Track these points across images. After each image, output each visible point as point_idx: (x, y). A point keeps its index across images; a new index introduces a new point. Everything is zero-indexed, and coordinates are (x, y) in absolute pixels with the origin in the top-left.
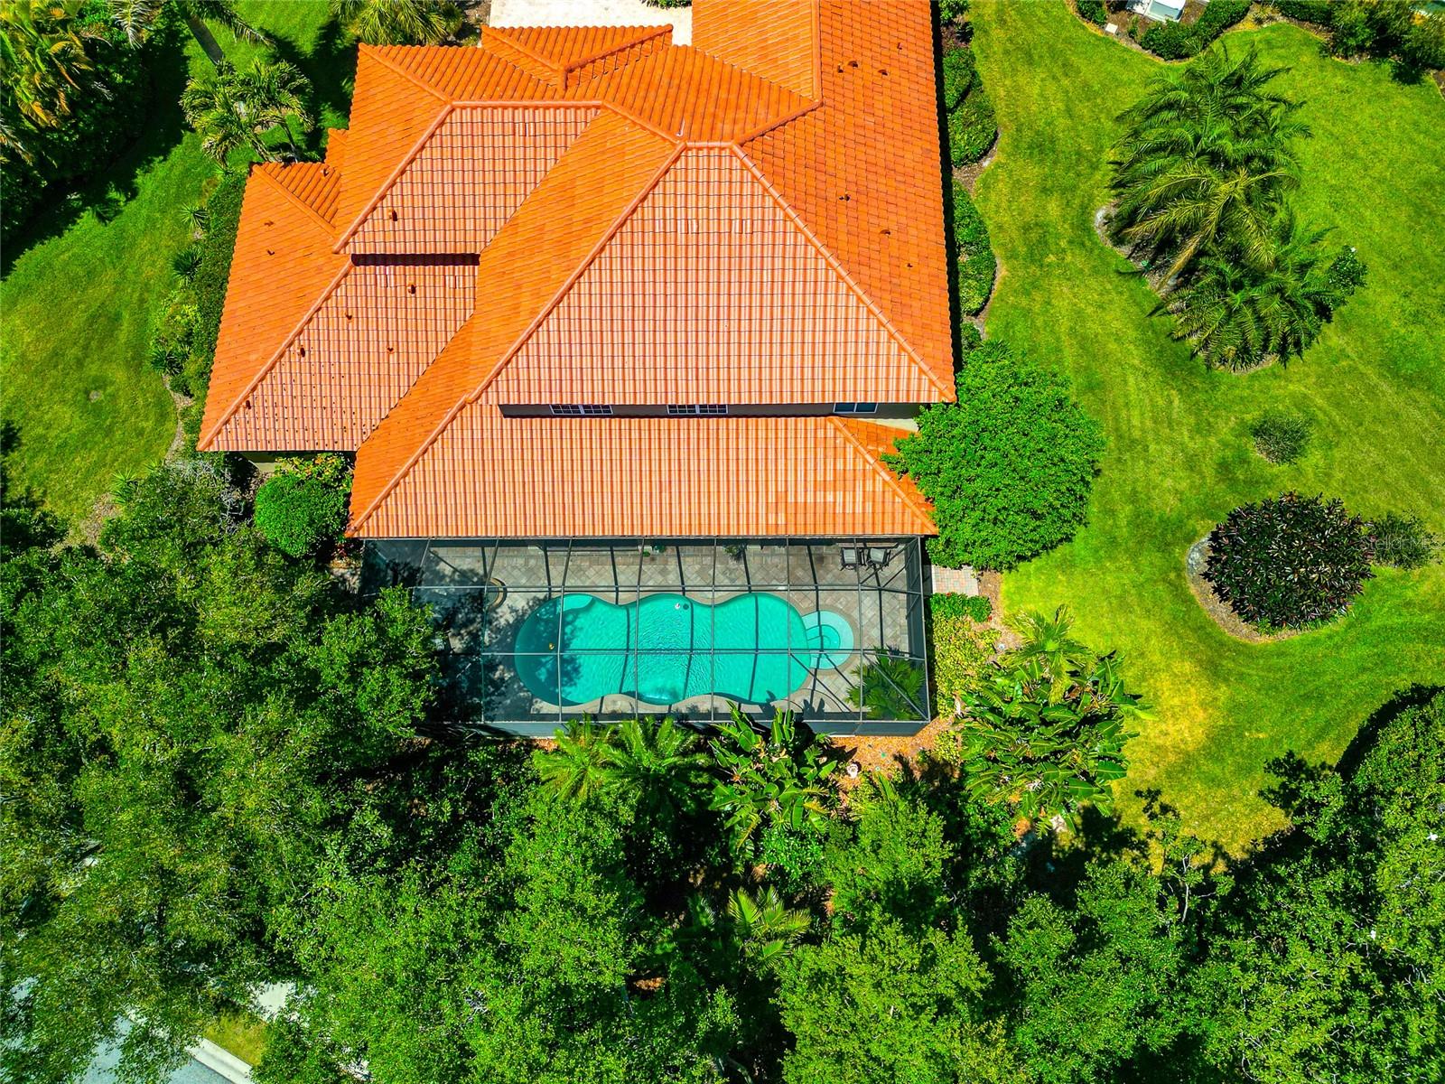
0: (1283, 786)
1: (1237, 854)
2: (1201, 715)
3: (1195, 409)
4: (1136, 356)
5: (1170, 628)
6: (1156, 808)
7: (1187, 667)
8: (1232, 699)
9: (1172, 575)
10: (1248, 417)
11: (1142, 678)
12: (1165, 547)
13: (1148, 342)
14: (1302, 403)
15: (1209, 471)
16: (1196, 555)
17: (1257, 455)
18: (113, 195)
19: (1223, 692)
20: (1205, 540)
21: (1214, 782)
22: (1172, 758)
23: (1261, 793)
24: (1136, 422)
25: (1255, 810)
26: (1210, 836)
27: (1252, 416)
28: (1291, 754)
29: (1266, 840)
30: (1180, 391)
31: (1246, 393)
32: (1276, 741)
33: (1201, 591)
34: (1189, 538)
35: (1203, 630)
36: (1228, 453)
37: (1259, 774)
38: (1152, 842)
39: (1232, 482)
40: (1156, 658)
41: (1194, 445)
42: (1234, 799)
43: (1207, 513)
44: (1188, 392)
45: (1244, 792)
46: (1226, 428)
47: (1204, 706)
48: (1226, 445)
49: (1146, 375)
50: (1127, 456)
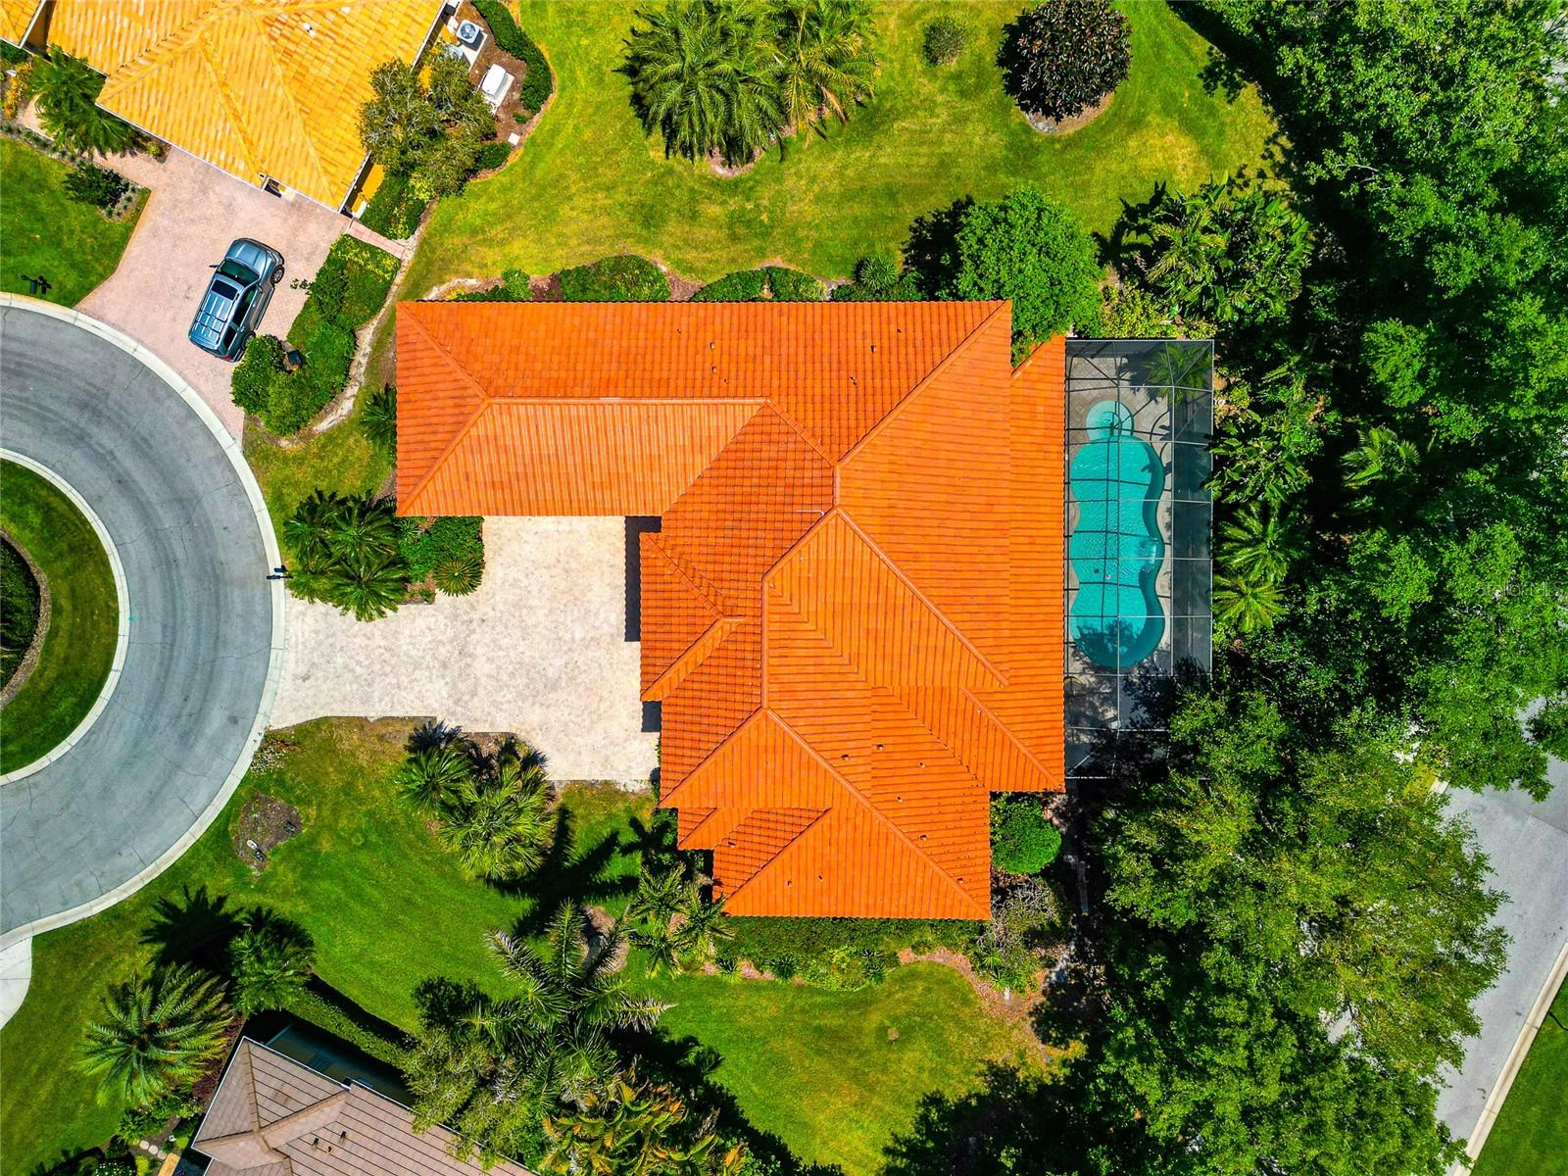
0: (1224, 85)
1: (1274, 127)
2: (1170, 137)
3: (910, 111)
4: (861, 155)
5: (1100, 152)
6: (1240, 181)
7: (1132, 143)
8: (1158, 113)
9: (1058, 146)
10: (919, 67)
11: (1142, 180)
12: (1035, 150)
13: (848, 141)
14: (908, 20)
15: (968, 106)
16: (1041, 125)
17: (952, 65)
18: (691, 1059)
19: (1154, 119)
20: (1028, 117)
21: (1221, 133)
22: (1203, 164)
23: (1230, 102)
24: (923, 161)
25: (1242, 108)
26: (1261, 143)
27: (918, 63)
28: (1200, 76)
29: (1265, 103)
30: (895, 120)
31: (897, 65)
32: (1192, 85)
33: (1071, 125)
34: (1027, 129)
35: (1103, 128)
36: (952, 87)
37: (1215, 100)
38: (1265, 187)
39: (979, 88)
40: (1126, 167)
41: (944, 115)
42: (1233, 122)
43: (1006, 109)
44: (893, 115)
45: (1229, 113)
46: (927, 87)
47: (1162, 136)
48: (944, 89)
49: (880, 147)
50: (954, 171)
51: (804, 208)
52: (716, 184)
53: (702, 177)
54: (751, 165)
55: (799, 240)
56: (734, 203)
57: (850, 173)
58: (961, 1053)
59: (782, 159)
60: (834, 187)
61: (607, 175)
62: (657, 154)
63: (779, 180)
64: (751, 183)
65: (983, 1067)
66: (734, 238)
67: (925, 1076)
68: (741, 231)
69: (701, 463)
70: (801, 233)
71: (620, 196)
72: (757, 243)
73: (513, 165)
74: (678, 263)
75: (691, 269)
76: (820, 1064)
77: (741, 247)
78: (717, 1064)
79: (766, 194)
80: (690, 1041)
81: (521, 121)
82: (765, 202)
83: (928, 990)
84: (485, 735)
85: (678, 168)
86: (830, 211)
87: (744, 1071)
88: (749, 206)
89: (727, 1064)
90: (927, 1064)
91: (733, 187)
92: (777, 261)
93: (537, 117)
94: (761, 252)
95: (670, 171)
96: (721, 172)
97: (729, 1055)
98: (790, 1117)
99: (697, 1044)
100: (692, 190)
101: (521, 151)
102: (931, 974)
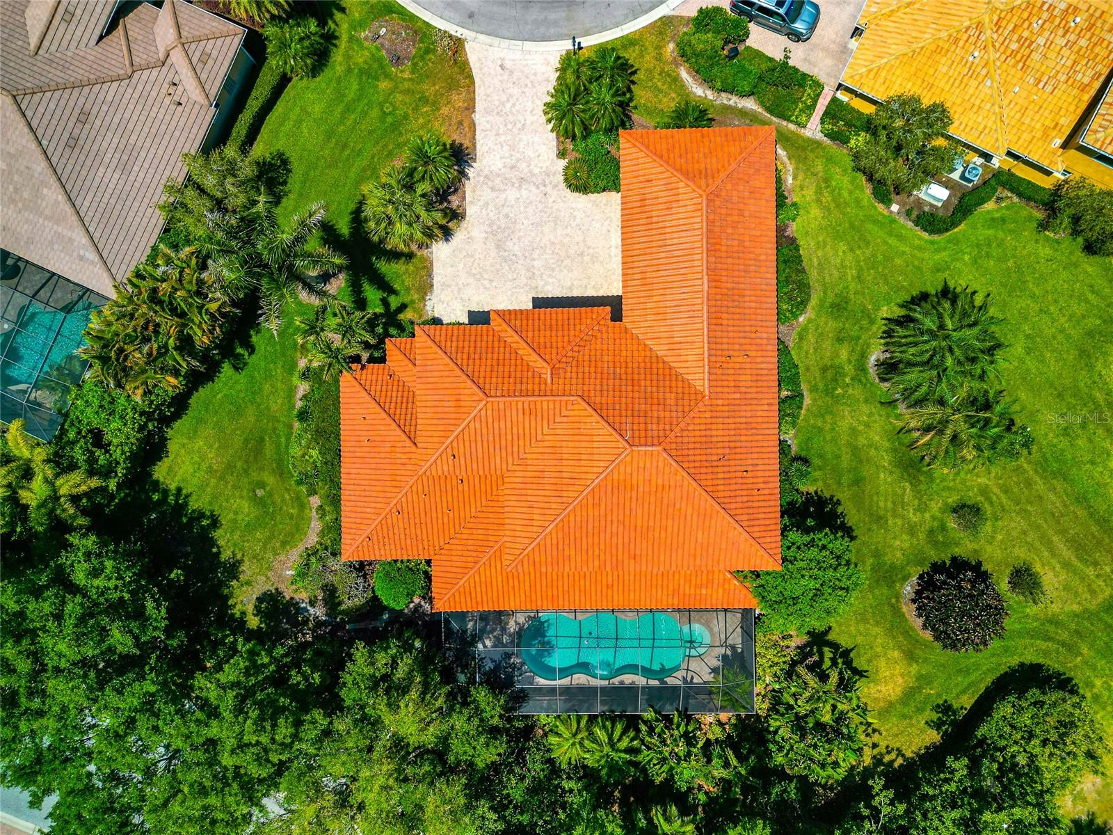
0: (939, 719)
1: (909, 754)
2: (900, 680)
3: (918, 494)
4: (886, 460)
5: (890, 632)
6: (870, 730)
7: (896, 654)
8: (918, 672)
9: (893, 601)
10: (950, 500)
11: (869, 661)
12: (891, 585)
13: (895, 450)
14: (984, 491)
15: (922, 536)
16: (909, 588)
17: (952, 524)
18: (239, 350)
19: (914, 669)
20: (915, 579)
21: (904, 717)
22: (882, 704)
23: (927, 723)
24: (882, 504)
25: (922, 731)
26: (898, 745)
27: (953, 499)
28: (946, 701)
29: (926, 748)
30: (911, 484)
31: (951, 484)
32: (939, 695)
33: (909, 610)
34: (906, 578)
35: (907, 633)
36: (936, 524)
37: (928, 712)
38: (866, 749)
39: (935, 544)
40: (879, 650)
41: (915, 518)
42: (912, 725)
43: (919, 563)
44: (915, 482)
45: (919, 722)
46: (935, 506)
47: (902, 675)
48: (933, 518)
49: (891, 473)
50: (875, 527)
51: (846, 420)
52: (863, 356)
53: (868, 346)
54: (877, 380)
55: (823, 417)
56: (849, 369)
57: (873, 452)
58: (248, 541)
59: (882, 403)
60: (862, 441)
61: (869, 276)
62: (885, 312)
63: (866, 401)
64: (864, 380)
65: (239, 557)
66: (824, 369)
67: (232, 515)
68: (830, 374)
69: (660, 350)
70: (828, 418)
71: (853, 286)
72: (821, 385)
73: (875, 208)
74: (805, 329)
75: (801, 338)
76: (238, 441)
77: (818, 374)
78: (236, 369)
79: (856, 392)
80: (252, 350)
81: (908, 213)
82: (850, 391)
83: (291, 517)
84: (464, 198)
85: (874, 328)
86: (844, 438)
87: (231, 388)
88: (847, 380)
89: (236, 376)
90: (240, 517)
91: (861, 369)
92: (807, 401)
93: (910, 224)
94: (813, 389)
95: (872, 322)
96: (872, 359)
97: (242, 377)
98: (200, 421)
99: (250, 354)
100: (859, 338)
101: (886, 213)
102: (303, 519)
